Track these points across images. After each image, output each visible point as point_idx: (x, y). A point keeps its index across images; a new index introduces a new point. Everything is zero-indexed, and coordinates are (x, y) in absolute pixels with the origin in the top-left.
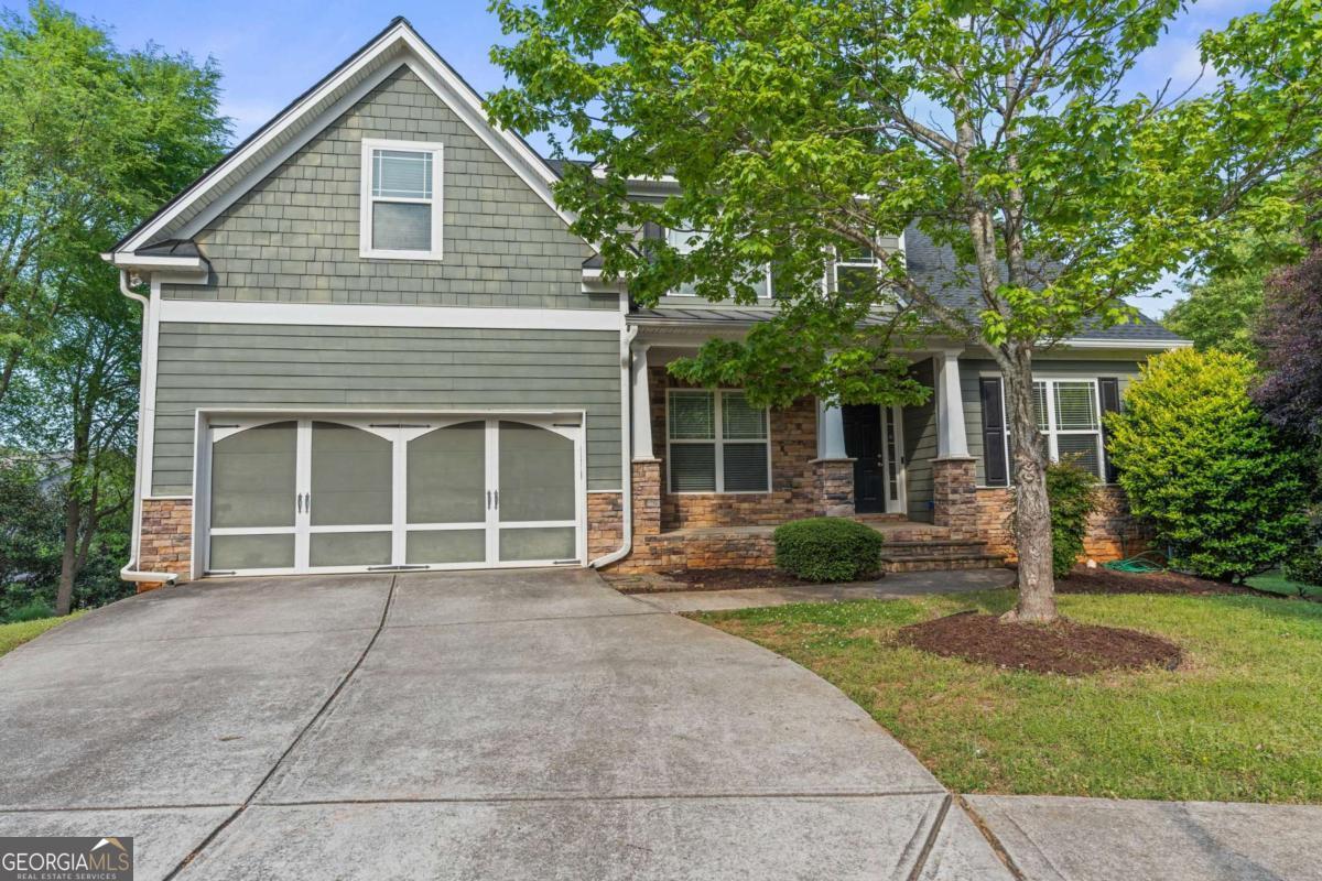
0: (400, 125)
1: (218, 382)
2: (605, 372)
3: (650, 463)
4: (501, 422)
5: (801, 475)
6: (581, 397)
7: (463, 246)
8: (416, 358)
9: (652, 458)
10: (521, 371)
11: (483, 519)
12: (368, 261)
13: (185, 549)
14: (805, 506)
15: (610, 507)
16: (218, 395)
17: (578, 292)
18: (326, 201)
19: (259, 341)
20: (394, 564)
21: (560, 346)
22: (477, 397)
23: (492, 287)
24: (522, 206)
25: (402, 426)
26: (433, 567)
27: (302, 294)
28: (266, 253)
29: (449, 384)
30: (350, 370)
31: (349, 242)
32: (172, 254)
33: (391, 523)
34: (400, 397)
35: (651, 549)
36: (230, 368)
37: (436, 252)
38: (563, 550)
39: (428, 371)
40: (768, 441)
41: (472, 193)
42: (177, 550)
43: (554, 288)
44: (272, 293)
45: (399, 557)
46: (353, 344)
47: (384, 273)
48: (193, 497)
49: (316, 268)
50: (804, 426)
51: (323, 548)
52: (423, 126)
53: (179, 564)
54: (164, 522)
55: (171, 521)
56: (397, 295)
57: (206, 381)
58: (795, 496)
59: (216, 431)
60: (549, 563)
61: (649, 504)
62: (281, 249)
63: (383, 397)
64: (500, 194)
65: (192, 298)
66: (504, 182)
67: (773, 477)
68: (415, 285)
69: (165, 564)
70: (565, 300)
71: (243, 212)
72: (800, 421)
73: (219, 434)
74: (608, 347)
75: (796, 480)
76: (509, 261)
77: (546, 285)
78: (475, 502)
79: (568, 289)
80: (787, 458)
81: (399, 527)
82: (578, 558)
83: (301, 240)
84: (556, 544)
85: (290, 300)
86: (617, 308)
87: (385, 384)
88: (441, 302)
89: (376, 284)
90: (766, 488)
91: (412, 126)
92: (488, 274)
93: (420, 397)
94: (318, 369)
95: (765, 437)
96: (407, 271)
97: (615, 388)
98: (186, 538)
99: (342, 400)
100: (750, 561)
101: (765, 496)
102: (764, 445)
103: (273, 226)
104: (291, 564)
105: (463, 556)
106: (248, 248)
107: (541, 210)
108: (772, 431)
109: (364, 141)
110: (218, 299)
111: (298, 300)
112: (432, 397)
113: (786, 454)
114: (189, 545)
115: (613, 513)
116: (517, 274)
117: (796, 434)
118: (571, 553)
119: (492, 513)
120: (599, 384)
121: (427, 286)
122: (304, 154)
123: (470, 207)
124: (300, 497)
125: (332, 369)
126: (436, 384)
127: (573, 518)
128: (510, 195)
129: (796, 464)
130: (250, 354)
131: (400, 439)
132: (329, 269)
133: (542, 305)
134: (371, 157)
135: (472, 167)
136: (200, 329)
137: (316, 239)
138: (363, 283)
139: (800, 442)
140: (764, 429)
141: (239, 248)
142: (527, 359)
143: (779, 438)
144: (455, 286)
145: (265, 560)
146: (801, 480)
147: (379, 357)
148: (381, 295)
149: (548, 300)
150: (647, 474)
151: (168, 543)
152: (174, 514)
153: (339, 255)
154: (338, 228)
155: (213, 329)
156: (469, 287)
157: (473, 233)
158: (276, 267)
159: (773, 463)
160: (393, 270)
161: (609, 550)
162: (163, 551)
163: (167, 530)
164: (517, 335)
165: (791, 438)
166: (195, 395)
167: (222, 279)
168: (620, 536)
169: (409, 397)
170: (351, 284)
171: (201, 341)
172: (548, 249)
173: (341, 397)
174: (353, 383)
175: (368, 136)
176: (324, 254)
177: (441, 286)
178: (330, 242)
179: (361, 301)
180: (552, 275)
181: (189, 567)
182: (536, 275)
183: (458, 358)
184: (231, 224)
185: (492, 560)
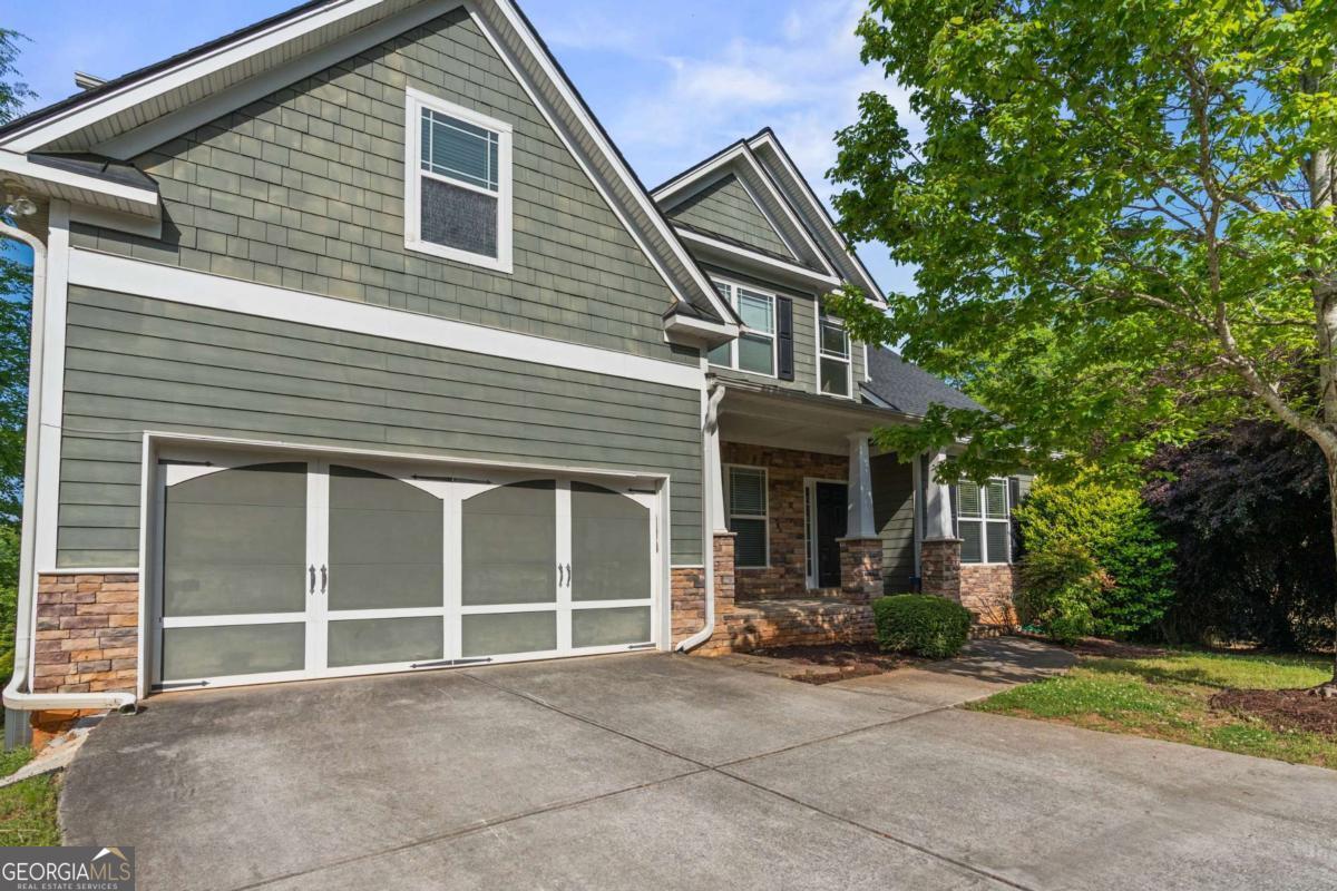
0: (458, 85)
1: (182, 393)
2: (685, 434)
3: (726, 537)
4: (572, 483)
5: (792, 552)
6: (663, 460)
7: (538, 262)
8: (479, 393)
9: (725, 532)
10: (602, 424)
11: (553, 599)
12: (415, 255)
13: (126, 651)
14: (794, 580)
15: (692, 584)
16: (180, 414)
17: (660, 340)
18: (355, 158)
19: (251, 341)
20: (446, 658)
21: (641, 399)
22: (554, 450)
23: (569, 317)
24: (602, 228)
25: (456, 480)
26: (497, 659)
27: (318, 281)
28: (261, 212)
29: (521, 431)
30: (392, 399)
31: (390, 225)
32: (103, 175)
33: (440, 604)
34: (459, 441)
35: (729, 628)
36: (201, 374)
37: (504, 261)
38: (638, 633)
39: (496, 412)
40: (767, 518)
41: (544, 198)
42: (109, 653)
43: (635, 332)
44: (272, 273)
45: (453, 648)
46: (395, 364)
47: (438, 277)
48: (141, 570)
49: (342, 249)
50: (794, 506)
51: (345, 641)
52: (486, 95)
53: (112, 676)
54: (82, 609)
55: (96, 609)
56: (455, 308)
57: (162, 390)
58: (788, 571)
59: (170, 468)
60: (624, 647)
61: (726, 581)
62: (287, 212)
63: (438, 440)
64: (578, 208)
65: (132, 257)
66: (582, 194)
67: (771, 554)
68: (476, 298)
69: (86, 677)
70: (647, 348)
71: (222, 140)
72: (792, 499)
73: (176, 474)
74: (689, 407)
75: (788, 556)
76: (588, 290)
77: (628, 327)
78: (543, 577)
79: (651, 335)
80: (782, 535)
81: (452, 610)
82: (652, 641)
83: (318, 206)
84: (630, 626)
85: (302, 289)
86: (697, 365)
87: (440, 422)
88: (510, 326)
89: (428, 288)
90: (764, 564)
91: (472, 91)
92: (565, 301)
93: (483, 445)
94: (345, 392)
95: (764, 514)
96: (468, 279)
97: (696, 453)
98: (126, 634)
99: (381, 438)
100: (810, 637)
101: (764, 571)
102: (763, 522)
103: (274, 174)
104: (299, 664)
105: (530, 643)
106: (230, 198)
107: (622, 238)
108: (771, 508)
109: (410, 90)
110: (180, 266)
111: (314, 291)
112: (499, 446)
113: (781, 532)
114: (134, 644)
115: (694, 591)
116: (597, 308)
117: (789, 513)
118: (646, 637)
119: (564, 591)
120: (681, 447)
121: (493, 303)
122: (322, 83)
123: (544, 214)
124: (312, 570)
125: (367, 395)
126: (506, 429)
127: (648, 595)
128: (587, 212)
129: (788, 541)
130: (237, 358)
131: (453, 496)
132: (359, 254)
133: (624, 350)
134: (419, 117)
135: (546, 166)
136: (147, 307)
137: (340, 209)
138: (409, 284)
139: (791, 520)
140: (764, 507)
141: (215, 195)
142: (608, 410)
143: (776, 515)
144: (527, 309)
145: (257, 662)
146: (793, 556)
147: (429, 386)
148: (434, 305)
149: (630, 344)
150: (724, 548)
151: (93, 643)
152: (100, 597)
153: (375, 239)
154: (372, 201)
155: (170, 311)
156: (543, 313)
157: (548, 249)
158: (279, 236)
159: (771, 539)
160: (448, 273)
161: (692, 631)
162: (81, 657)
163: (88, 623)
164: (598, 381)
165: (786, 516)
166: (140, 409)
167: (186, 237)
168: (703, 616)
169: (471, 443)
170: (391, 280)
171: (147, 326)
172: (629, 285)
173: (378, 434)
174: (395, 417)
175: (414, 86)
176: (353, 233)
177: (510, 306)
178: (360, 217)
179: (406, 308)
180: (634, 316)
181: (135, 679)
182: (617, 312)
183: (530, 400)
184: (201, 153)
185: (565, 648)
